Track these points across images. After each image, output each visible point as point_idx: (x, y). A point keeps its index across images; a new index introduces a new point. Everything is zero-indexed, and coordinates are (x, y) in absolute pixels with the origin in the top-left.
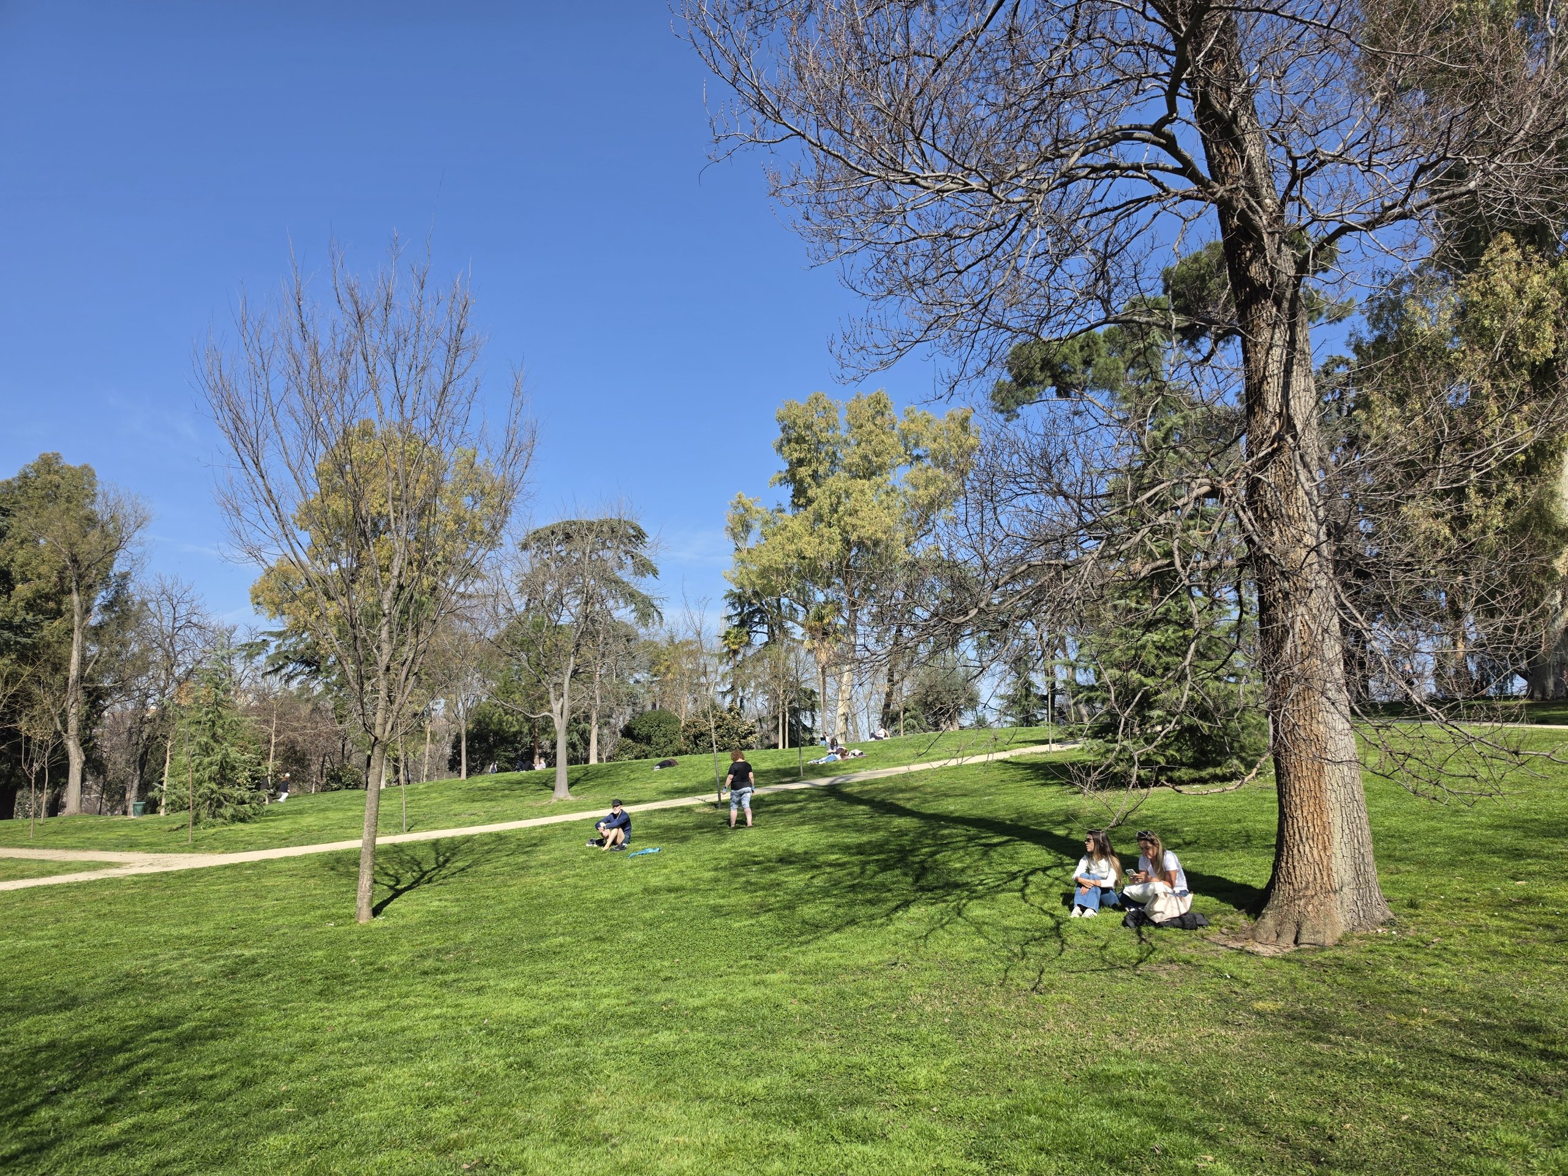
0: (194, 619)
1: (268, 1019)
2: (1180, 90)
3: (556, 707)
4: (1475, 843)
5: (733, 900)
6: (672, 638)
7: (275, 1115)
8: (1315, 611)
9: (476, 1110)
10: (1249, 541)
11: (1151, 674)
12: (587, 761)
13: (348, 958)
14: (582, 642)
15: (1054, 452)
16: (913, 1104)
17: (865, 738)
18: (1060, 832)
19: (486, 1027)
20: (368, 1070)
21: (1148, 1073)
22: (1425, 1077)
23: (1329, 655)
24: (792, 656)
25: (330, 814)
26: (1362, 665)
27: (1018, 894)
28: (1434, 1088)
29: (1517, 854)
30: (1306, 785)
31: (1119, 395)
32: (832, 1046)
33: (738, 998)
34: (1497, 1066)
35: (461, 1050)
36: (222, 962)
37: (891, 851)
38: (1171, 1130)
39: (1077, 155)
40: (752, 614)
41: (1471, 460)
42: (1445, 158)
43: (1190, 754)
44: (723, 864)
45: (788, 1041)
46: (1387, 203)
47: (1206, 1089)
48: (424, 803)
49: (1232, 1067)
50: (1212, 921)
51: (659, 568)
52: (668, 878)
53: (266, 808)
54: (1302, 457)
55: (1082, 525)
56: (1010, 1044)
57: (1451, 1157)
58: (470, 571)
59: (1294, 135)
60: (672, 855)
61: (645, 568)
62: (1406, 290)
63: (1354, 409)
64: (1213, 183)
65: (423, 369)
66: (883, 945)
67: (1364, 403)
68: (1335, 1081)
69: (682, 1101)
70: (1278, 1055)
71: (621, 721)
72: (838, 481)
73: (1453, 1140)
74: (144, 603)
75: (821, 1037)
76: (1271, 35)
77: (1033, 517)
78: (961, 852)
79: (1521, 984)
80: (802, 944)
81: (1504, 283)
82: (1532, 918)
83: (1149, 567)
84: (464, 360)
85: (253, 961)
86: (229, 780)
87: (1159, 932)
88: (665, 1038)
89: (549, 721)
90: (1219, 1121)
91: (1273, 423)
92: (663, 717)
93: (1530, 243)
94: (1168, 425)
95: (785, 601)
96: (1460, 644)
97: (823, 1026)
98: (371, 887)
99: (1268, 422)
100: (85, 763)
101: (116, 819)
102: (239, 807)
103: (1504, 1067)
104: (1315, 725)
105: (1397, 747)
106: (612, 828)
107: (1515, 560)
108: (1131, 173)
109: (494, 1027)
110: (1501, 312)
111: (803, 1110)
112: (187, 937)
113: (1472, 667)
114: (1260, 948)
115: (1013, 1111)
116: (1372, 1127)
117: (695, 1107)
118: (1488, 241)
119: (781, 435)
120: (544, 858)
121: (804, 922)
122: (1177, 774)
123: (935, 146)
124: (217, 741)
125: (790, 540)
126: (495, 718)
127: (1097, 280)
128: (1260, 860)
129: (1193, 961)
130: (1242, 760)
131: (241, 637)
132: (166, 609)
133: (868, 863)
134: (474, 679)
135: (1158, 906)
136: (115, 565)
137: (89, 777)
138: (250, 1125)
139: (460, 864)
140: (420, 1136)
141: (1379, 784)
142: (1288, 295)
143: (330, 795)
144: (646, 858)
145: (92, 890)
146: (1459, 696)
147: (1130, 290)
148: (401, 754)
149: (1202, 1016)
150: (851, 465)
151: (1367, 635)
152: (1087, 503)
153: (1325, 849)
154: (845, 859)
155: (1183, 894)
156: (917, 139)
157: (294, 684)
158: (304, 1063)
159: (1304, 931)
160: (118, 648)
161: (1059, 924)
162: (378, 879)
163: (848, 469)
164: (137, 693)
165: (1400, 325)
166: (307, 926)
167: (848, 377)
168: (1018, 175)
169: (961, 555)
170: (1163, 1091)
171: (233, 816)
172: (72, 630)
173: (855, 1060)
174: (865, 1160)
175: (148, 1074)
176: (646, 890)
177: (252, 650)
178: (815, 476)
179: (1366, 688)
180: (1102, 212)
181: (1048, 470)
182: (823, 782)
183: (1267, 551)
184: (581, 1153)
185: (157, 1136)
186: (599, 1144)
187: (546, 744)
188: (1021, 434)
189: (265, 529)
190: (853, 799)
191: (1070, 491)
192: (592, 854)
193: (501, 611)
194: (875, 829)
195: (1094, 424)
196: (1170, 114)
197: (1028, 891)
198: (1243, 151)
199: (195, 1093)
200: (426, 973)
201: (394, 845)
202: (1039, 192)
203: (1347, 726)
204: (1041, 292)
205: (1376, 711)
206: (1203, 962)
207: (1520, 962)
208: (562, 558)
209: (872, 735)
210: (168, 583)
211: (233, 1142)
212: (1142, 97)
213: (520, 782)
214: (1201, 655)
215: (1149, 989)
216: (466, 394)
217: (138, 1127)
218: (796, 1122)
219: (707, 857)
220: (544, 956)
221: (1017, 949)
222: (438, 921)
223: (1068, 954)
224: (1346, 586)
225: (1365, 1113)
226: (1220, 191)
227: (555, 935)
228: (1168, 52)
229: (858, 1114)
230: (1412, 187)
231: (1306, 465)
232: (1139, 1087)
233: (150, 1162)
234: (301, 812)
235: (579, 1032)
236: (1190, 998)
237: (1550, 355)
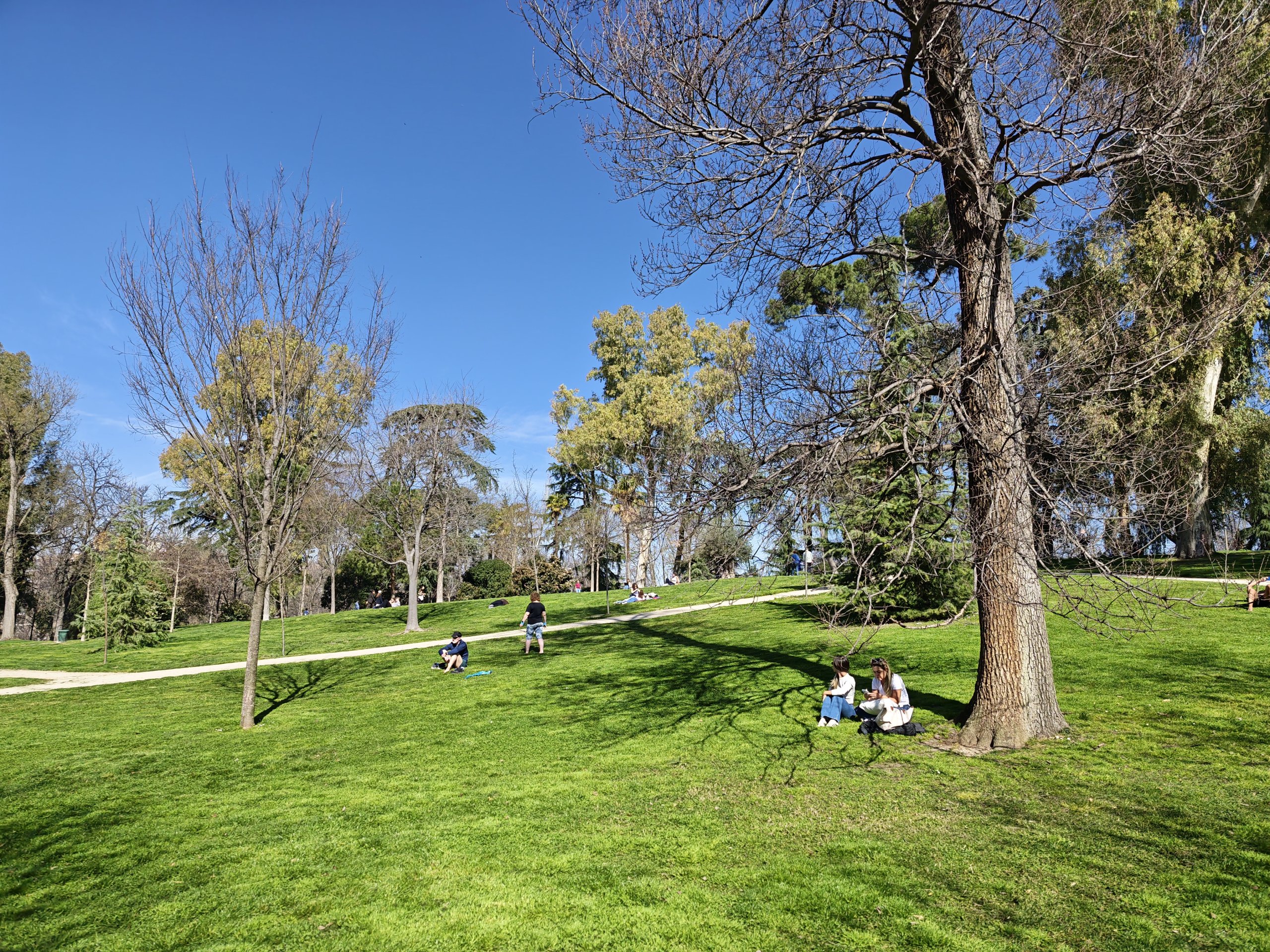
0: (112, 481)
1: (163, 808)
2: (913, 69)
3: (409, 556)
4: (1132, 669)
5: (549, 713)
6: (506, 502)
7: (164, 886)
8: (1011, 485)
9: (332, 881)
10: (962, 428)
11: (884, 534)
12: (434, 600)
13: (233, 757)
14: (431, 503)
15: (812, 356)
16: (688, 874)
17: (661, 583)
18: (813, 659)
19: (344, 813)
20: (244, 849)
21: (873, 849)
22: (1090, 852)
23: (1022, 520)
24: (603, 517)
25: (223, 641)
26: (1046, 528)
27: (778, 708)
28: (1096, 860)
29: (1165, 678)
30: (1002, 621)
31: (865, 313)
32: (625, 829)
33: (549, 791)
34: (1145, 843)
35: (323, 832)
36: (126, 761)
37: (678, 674)
38: (891, 894)
39: (831, 118)
40: (571, 483)
41: (1135, 369)
42: (1118, 129)
43: (915, 598)
44: (542, 684)
45: (589, 825)
46: (1074, 164)
47: (919, 861)
48: (301, 632)
49: (940, 844)
50: (927, 728)
51: (495, 444)
52: (497, 695)
53: (170, 635)
54: (1003, 364)
55: (832, 413)
56: (766, 826)
57: (1108, 915)
58: (339, 444)
59: (1003, 108)
60: (500, 677)
61: (485, 445)
62: (1088, 235)
63: (1045, 329)
64: (938, 145)
65: (303, 278)
66: (668, 749)
67: (1052, 324)
68: (1020, 855)
69: (501, 873)
70: (976, 835)
71: (463, 567)
72: (642, 377)
73: (1109, 901)
74: (70, 467)
75: (616, 822)
76: (986, 27)
77: (794, 407)
78: (734, 675)
79: (1165, 780)
80: (603, 747)
81: (1164, 233)
82: (1174, 728)
83: (884, 449)
84: (335, 271)
85: (153, 760)
86: (139, 613)
87: (887, 737)
88: (490, 823)
89: (403, 567)
90: (929, 887)
91: (981, 336)
92: (497, 565)
93: (1182, 201)
94: (902, 337)
95: (598, 473)
96: (1124, 515)
97: (618, 813)
98: (254, 700)
99: (977, 336)
100: (18, 598)
101: (44, 643)
102: (148, 635)
103: (1150, 844)
104: (1010, 575)
105: (1072, 594)
106: (452, 654)
107: (1168, 448)
108: (874, 135)
109: (351, 813)
110: (1161, 255)
111: (599, 880)
112: (99, 741)
113: (1134, 532)
114: (964, 750)
115: (767, 879)
116: (1048, 891)
117: (512, 878)
118: (1152, 198)
119: (597, 339)
120: (396, 678)
121: (606, 730)
122: (904, 614)
123: (717, 106)
124: (129, 580)
125: (603, 424)
126: (360, 565)
127: (847, 219)
128: (966, 681)
129: (912, 760)
130: (954, 602)
131: (152, 495)
132: (88, 471)
133: (659, 683)
134: (342, 534)
135: (886, 718)
136: (46, 435)
137: (22, 610)
138: (143, 895)
139: (328, 682)
140: (284, 903)
141: (1058, 622)
142: (995, 236)
143: (223, 625)
144: (480, 678)
145: (20, 701)
146: (1122, 554)
147: (872, 229)
148: (281, 592)
149: (918, 803)
150: (653, 364)
151: (1051, 505)
152: (836, 397)
153: (1016, 672)
154: (641, 680)
155: (905, 708)
156: (704, 100)
157: (195, 535)
158: (191, 844)
159: (998, 736)
160: (47, 504)
161: (809, 731)
162: (261, 693)
163: (650, 367)
164: (63, 541)
165: (1083, 264)
166: (200, 731)
167: (646, 290)
168: (785, 133)
169: (736, 436)
170: (885, 862)
171: (142, 642)
172: (9, 488)
173: (641, 840)
174: (647, 920)
175: (59, 854)
176: (479, 704)
177: (160, 507)
178: (623, 372)
179: (1050, 547)
180: (851, 165)
181: (807, 369)
182: (626, 618)
183: (975, 437)
184: (417, 915)
185: (64, 905)
186: (432, 908)
187: (401, 586)
188: (786, 341)
189: (169, 406)
190: (649, 632)
191: (824, 387)
192: (436, 675)
193: (365, 477)
194: (666, 656)
195: (843, 334)
196: (905, 88)
197: (785, 706)
198: (962, 119)
199: (98, 868)
200: (296, 770)
201: (274, 666)
202: (801, 147)
203: (1034, 576)
204: (803, 227)
205: (1057, 566)
206: (919, 761)
207: (1164, 762)
208: (416, 436)
209: (668, 581)
210: (91, 451)
211: (128, 909)
212: (884, 74)
213: (379, 617)
214: (925, 520)
215: (877, 782)
216: (337, 298)
217: (49, 897)
218: (593, 889)
219: (529, 678)
220: (394, 756)
221: (775, 752)
222: (308, 728)
223: (815, 755)
224: (1035, 466)
225: (1043, 881)
226: (943, 151)
227: (403, 740)
228: (905, 39)
229: (643, 882)
230: (1093, 151)
231: (1006, 371)
232: (866, 860)
233: (57, 925)
234: (199, 639)
235: (420, 818)
236: (908, 790)
237: (1197, 290)
